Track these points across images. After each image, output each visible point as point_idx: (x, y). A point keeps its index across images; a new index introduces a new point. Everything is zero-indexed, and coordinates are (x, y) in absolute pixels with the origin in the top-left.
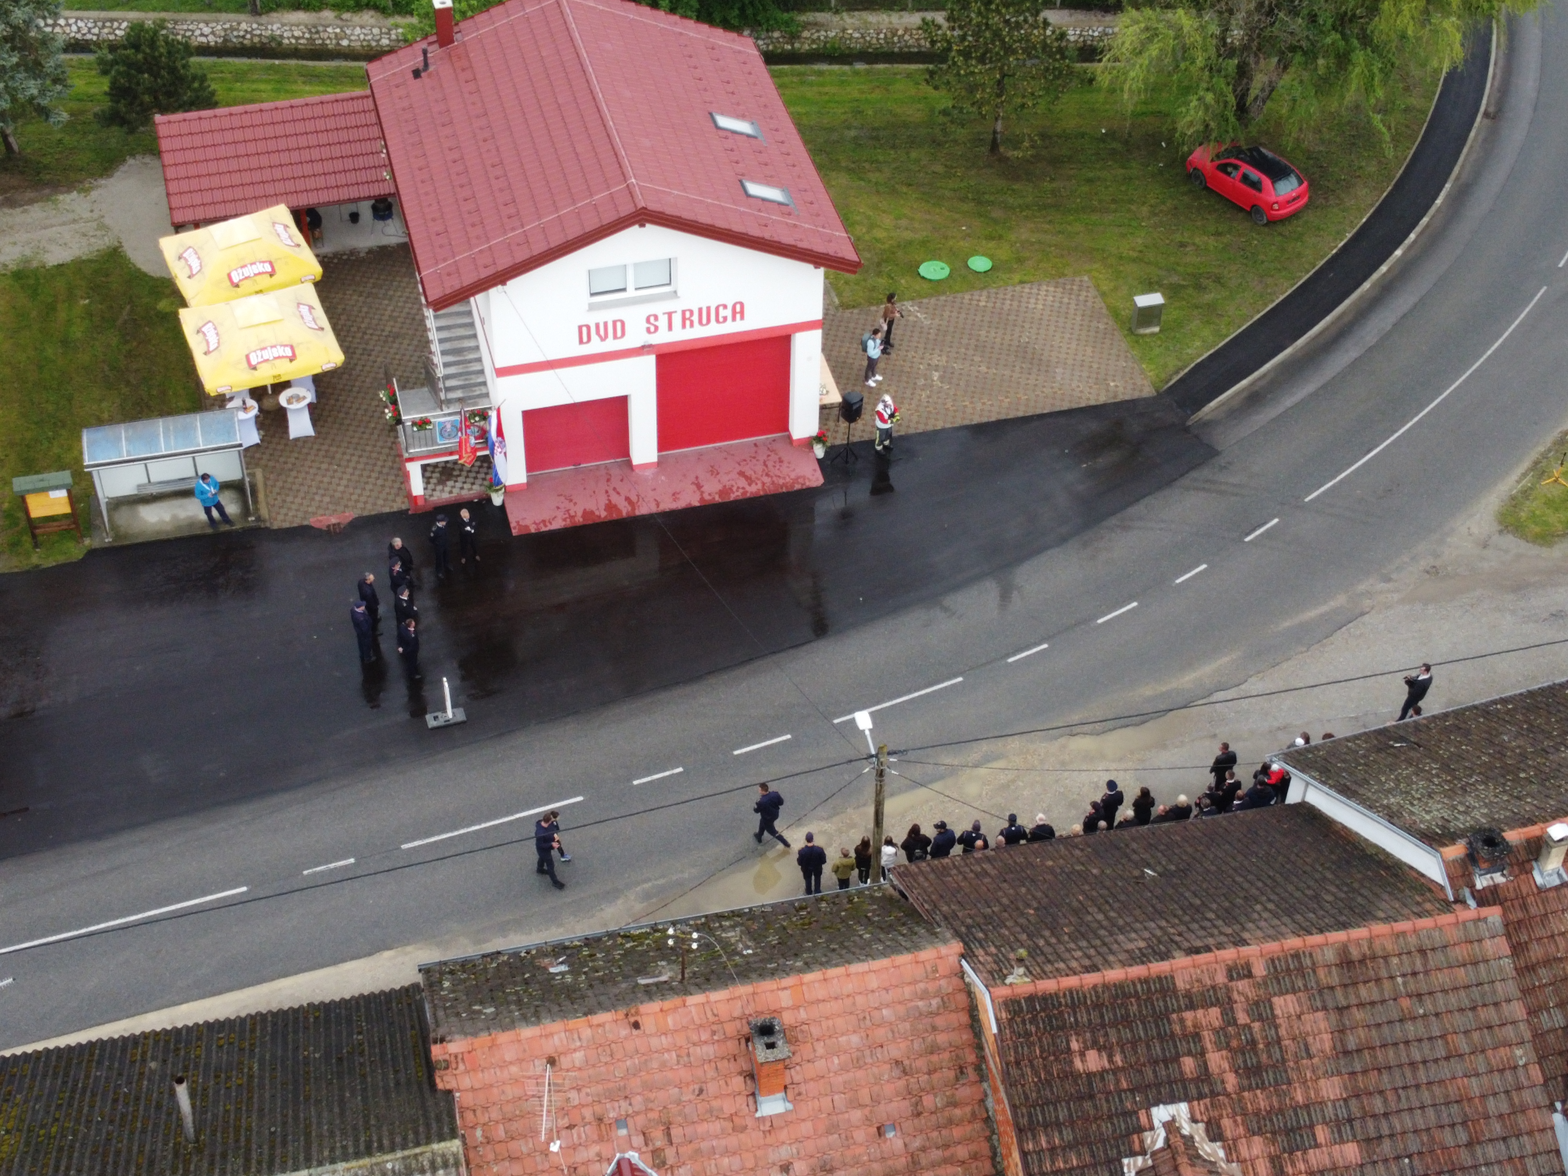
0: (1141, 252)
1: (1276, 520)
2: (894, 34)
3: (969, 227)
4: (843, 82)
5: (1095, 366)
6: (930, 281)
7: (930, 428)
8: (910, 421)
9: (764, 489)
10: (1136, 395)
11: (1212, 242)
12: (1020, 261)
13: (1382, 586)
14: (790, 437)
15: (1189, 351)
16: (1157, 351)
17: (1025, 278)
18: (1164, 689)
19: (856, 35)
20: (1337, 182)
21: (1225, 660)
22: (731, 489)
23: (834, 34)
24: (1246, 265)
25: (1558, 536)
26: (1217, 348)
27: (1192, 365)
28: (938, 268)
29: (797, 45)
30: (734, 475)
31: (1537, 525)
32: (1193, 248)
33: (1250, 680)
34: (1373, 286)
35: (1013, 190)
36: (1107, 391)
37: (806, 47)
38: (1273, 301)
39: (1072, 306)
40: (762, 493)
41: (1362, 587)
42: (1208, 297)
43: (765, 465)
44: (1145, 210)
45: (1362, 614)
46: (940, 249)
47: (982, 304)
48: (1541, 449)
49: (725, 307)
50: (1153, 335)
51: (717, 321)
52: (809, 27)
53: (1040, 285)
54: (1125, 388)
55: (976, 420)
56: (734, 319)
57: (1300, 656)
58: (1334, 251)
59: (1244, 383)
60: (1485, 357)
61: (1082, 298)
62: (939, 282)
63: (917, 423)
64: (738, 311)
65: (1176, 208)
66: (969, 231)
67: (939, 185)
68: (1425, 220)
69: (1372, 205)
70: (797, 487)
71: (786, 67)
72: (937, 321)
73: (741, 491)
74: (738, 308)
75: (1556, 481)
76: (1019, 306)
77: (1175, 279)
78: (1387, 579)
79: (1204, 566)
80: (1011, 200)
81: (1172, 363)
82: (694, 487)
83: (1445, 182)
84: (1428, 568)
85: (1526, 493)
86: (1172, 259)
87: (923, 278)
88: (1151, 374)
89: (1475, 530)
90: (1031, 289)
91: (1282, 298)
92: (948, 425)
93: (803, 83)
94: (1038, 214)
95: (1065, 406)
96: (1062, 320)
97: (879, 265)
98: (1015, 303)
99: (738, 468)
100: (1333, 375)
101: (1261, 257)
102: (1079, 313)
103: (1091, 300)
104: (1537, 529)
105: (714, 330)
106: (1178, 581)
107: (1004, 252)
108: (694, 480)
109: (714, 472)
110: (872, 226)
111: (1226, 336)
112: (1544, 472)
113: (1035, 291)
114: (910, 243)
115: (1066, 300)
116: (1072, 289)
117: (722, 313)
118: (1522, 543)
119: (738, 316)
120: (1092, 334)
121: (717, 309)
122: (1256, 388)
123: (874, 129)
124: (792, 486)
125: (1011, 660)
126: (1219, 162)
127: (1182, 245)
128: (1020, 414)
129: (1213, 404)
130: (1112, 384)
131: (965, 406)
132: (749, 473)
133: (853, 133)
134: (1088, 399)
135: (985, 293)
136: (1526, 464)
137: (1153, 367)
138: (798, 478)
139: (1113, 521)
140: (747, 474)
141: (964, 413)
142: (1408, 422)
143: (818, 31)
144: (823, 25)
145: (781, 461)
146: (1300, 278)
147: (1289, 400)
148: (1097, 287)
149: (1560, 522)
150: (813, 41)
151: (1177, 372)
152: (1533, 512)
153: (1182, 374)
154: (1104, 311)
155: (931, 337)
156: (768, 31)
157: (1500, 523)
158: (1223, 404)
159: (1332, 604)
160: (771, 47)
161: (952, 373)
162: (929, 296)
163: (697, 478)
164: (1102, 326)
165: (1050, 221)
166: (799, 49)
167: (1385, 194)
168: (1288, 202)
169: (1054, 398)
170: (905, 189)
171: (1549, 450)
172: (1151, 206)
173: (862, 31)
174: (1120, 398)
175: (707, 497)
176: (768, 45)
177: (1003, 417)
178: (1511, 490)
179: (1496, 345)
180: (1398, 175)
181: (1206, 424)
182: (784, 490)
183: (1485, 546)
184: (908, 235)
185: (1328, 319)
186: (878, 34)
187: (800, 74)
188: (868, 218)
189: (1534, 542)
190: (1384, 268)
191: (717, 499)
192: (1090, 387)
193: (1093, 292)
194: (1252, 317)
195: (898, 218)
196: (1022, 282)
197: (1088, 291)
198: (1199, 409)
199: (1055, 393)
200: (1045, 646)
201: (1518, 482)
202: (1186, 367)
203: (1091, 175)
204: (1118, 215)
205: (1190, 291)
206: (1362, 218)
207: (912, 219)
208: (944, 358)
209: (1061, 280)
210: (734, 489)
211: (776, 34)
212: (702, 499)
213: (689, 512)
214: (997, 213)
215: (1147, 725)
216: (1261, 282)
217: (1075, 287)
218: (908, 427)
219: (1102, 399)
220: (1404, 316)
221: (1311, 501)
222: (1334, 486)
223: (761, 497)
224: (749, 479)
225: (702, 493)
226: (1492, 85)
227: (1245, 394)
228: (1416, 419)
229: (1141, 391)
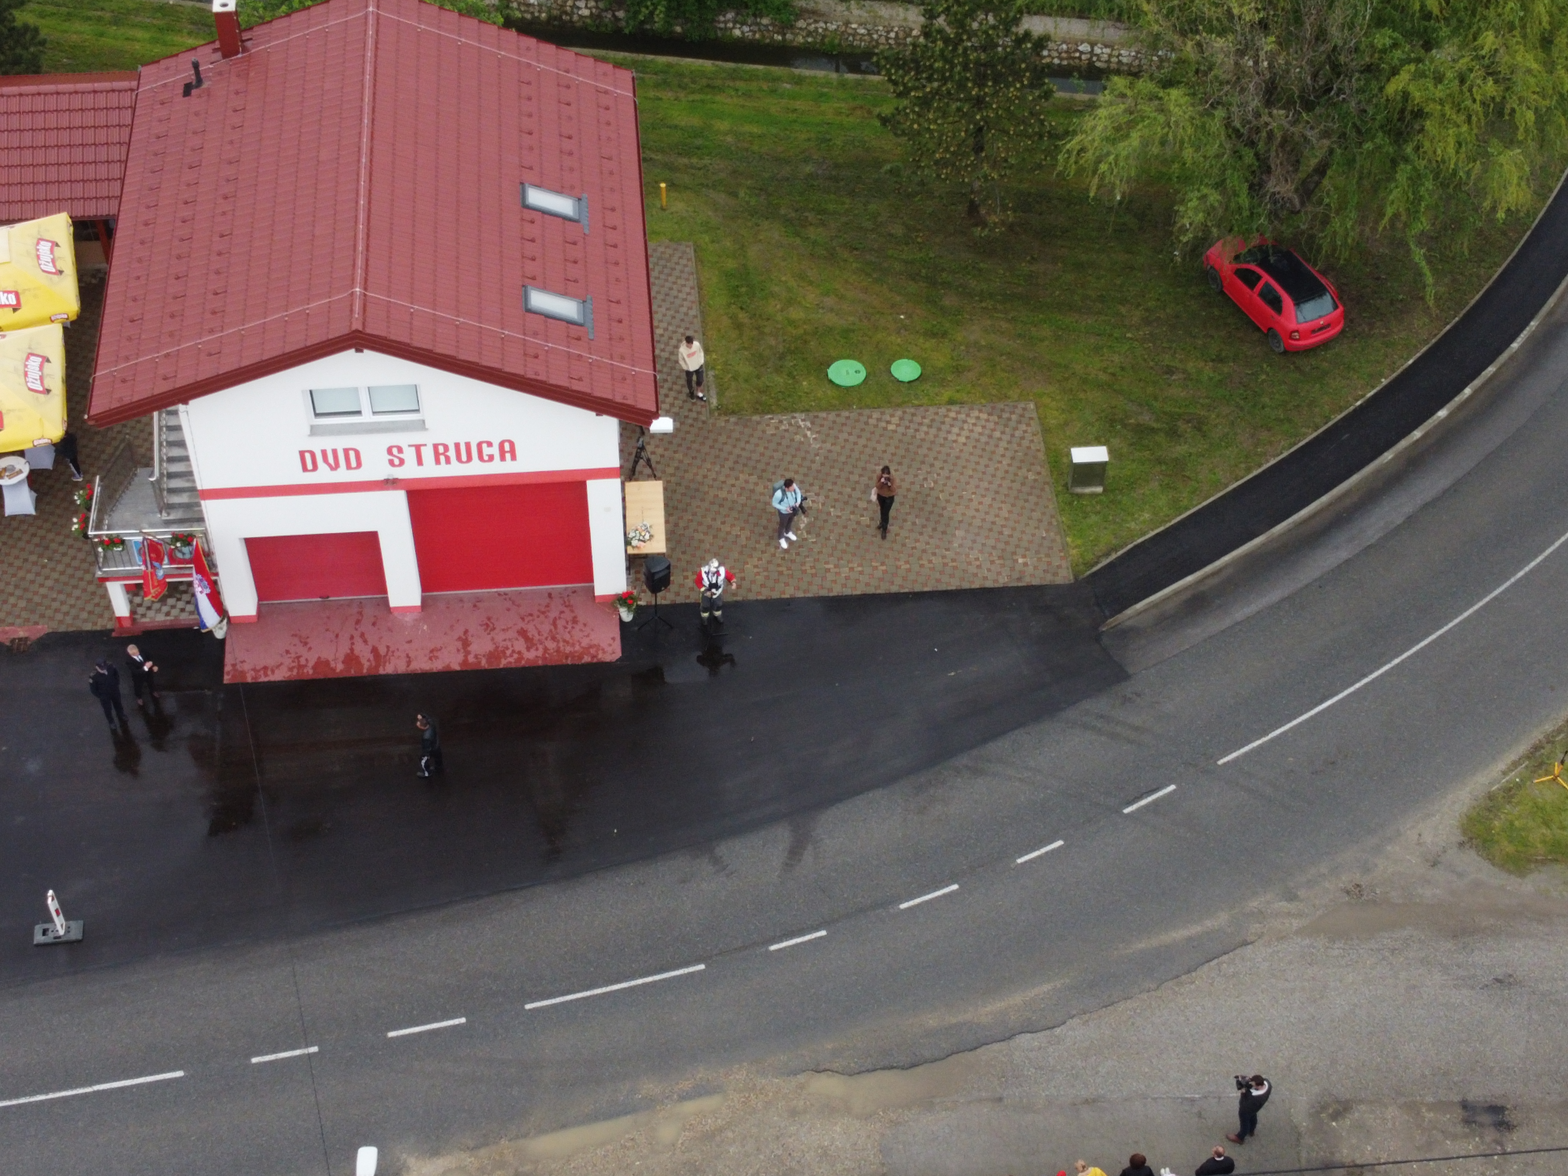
0: (1113, 375)
1: (1172, 787)
2: (908, 35)
3: (909, 316)
4: (822, 95)
5: (1007, 532)
6: (838, 386)
7: (775, 595)
8: (753, 582)
9: (544, 658)
10: (1048, 579)
11: (1208, 371)
12: (958, 370)
13: (1283, 905)
14: (592, 589)
15: (1132, 525)
16: (1094, 519)
17: (958, 396)
18: (954, 1021)
19: (862, 31)
20: (1392, 303)
21: (1046, 987)
22: (504, 652)
23: (834, 27)
24: (1242, 409)
25: (1536, 861)
26: (1168, 525)
27: (1130, 546)
28: (852, 372)
29: (789, 36)
30: (512, 634)
31: (1510, 842)
32: (1181, 376)
33: (1070, 1022)
34: (1396, 457)
35: (980, 270)
36: (1012, 569)
37: (800, 39)
38: (1260, 466)
39: (1003, 444)
40: (540, 663)
41: (1253, 904)
42: (1180, 450)
43: (554, 624)
44: (1137, 315)
45: (1245, 943)
46: (864, 343)
47: (891, 427)
48: (1549, 727)
49: (490, 444)
50: (1094, 495)
51: (481, 458)
52: (807, 15)
53: (972, 409)
54: (1035, 568)
55: (837, 590)
56: (503, 458)
57: (1145, 996)
58: (1359, 403)
59: (1190, 579)
60: (1513, 580)
61: (1018, 433)
62: (848, 389)
63: (762, 586)
64: (508, 450)
65: (1177, 317)
66: (908, 322)
67: (890, 252)
68: (1491, 370)
69: (1426, 342)
70: (587, 659)
71: (761, 67)
72: (828, 446)
73: (516, 656)
74: (507, 447)
75: (1554, 779)
76: (936, 436)
77: (1146, 418)
78: (1292, 897)
79: (1060, 843)
80: (973, 283)
81: (1106, 538)
82: (459, 644)
83: (1532, 318)
84: (1350, 887)
85: (1509, 792)
86: (1150, 390)
87: (831, 382)
88: (1074, 552)
89: (1428, 838)
90: (958, 413)
91: (1273, 462)
92: (800, 594)
93: (773, 91)
94: (999, 307)
95: (953, 584)
96: (984, 461)
97: (782, 357)
98: (933, 431)
99: (521, 625)
100: (1305, 582)
101: (1266, 400)
102: (1009, 454)
103: (1028, 436)
104: (1510, 849)
105: (476, 469)
106: (1019, 861)
107: (941, 359)
108: (462, 634)
109: (488, 626)
110: (791, 302)
111: (1187, 509)
112: (1541, 764)
113: (962, 416)
114: (831, 329)
115: (997, 434)
116: (1009, 419)
117: (486, 451)
118: (1486, 865)
119: (508, 456)
120: (1016, 486)
121: (479, 445)
122: (1202, 588)
123: (837, 166)
124: (581, 658)
125: (773, 948)
126: (1239, 266)
127: (1170, 371)
128: (894, 589)
129: (1140, 606)
130: (1021, 561)
131: (828, 570)
132: (532, 632)
133: (808, 169)
134: (985, 578)
135: (899, 413)
136: (1523, 748)
137: (1079, 542)
138: (591, 647)
139: (963, 760)
140: (530, 635)
141: (824, 578)
142: (1385, 664)
143: (816, 22)
144: (823, 15)
145: (575, 621)
146: (1305, 435)
147: (1242, 611)
148: (1042, 420)
149: (1544, 842)
150: (809, 34)
151: (1107, 555)
152: (1512, 823)
153: (1114, 556)
154: (1041, 456)
155: (815, 466)
156: (755, 15)
157: (1464, 832)
158: (1155, 605)
159: (1209, 924)
160: (757, 36)
161: (826, 521)
162: (829, 408)
163: (466, 632)
164: (1031, 476)
165: (1014, 319)
166: (792, 41)
167: (1448, 327)
168: (1313, 331)
169: (942, 573)
170: (846, 255)
171: (1559, 731)
172: (1147, 310)
173: (869, 27)
174: (1027, 581)
175: (471, 659)
176: (754, 32)
177: (871, 590)
178: (1491, 784)
179: (1533, 564)
180: (1473, 302)
181: (1125, 634)
182: (569, 662)
183: (1434, 864)
184: (831, 319)
185: (1325, 499)
186: (888, 32)
187: (777, 79)
188: (789, 290)
189: (1502, 867)
190: (1417, 434)
191: (484, 664)
192: (992, 562)
193: (1035, 426)
194: (1226, 486)
195: (827, 294)
196: (951, 402)
197: (1028, 425)
198: (1120, 611)
199: (945, 565)
200: (823, 933)
201: (1505, 773)
202: (1122, 547)
203: (1084, 258)
204: (1103, 318)
205: (1160, 438)
206: (1409, 358)
207: (842, 297)
208: (821, 499)
209: (1001, 405)
210: (508, 652)
211: (765, 21)
212: (465, 662)
213: (446, 677)
214: (950, 301)
215: (919, 1070)
216: (1252, 436)
217: (1014, 417)
218: (750, 590)
219: (1003, 580)
220: (1426, 506)
221: (1225, 764)
222: (1261, 747)
223: (539, 667)
224: (530, 643)
225: (467, 653)
227: (1184, 597)
228: (1397, 661)
229: (1055, 574)
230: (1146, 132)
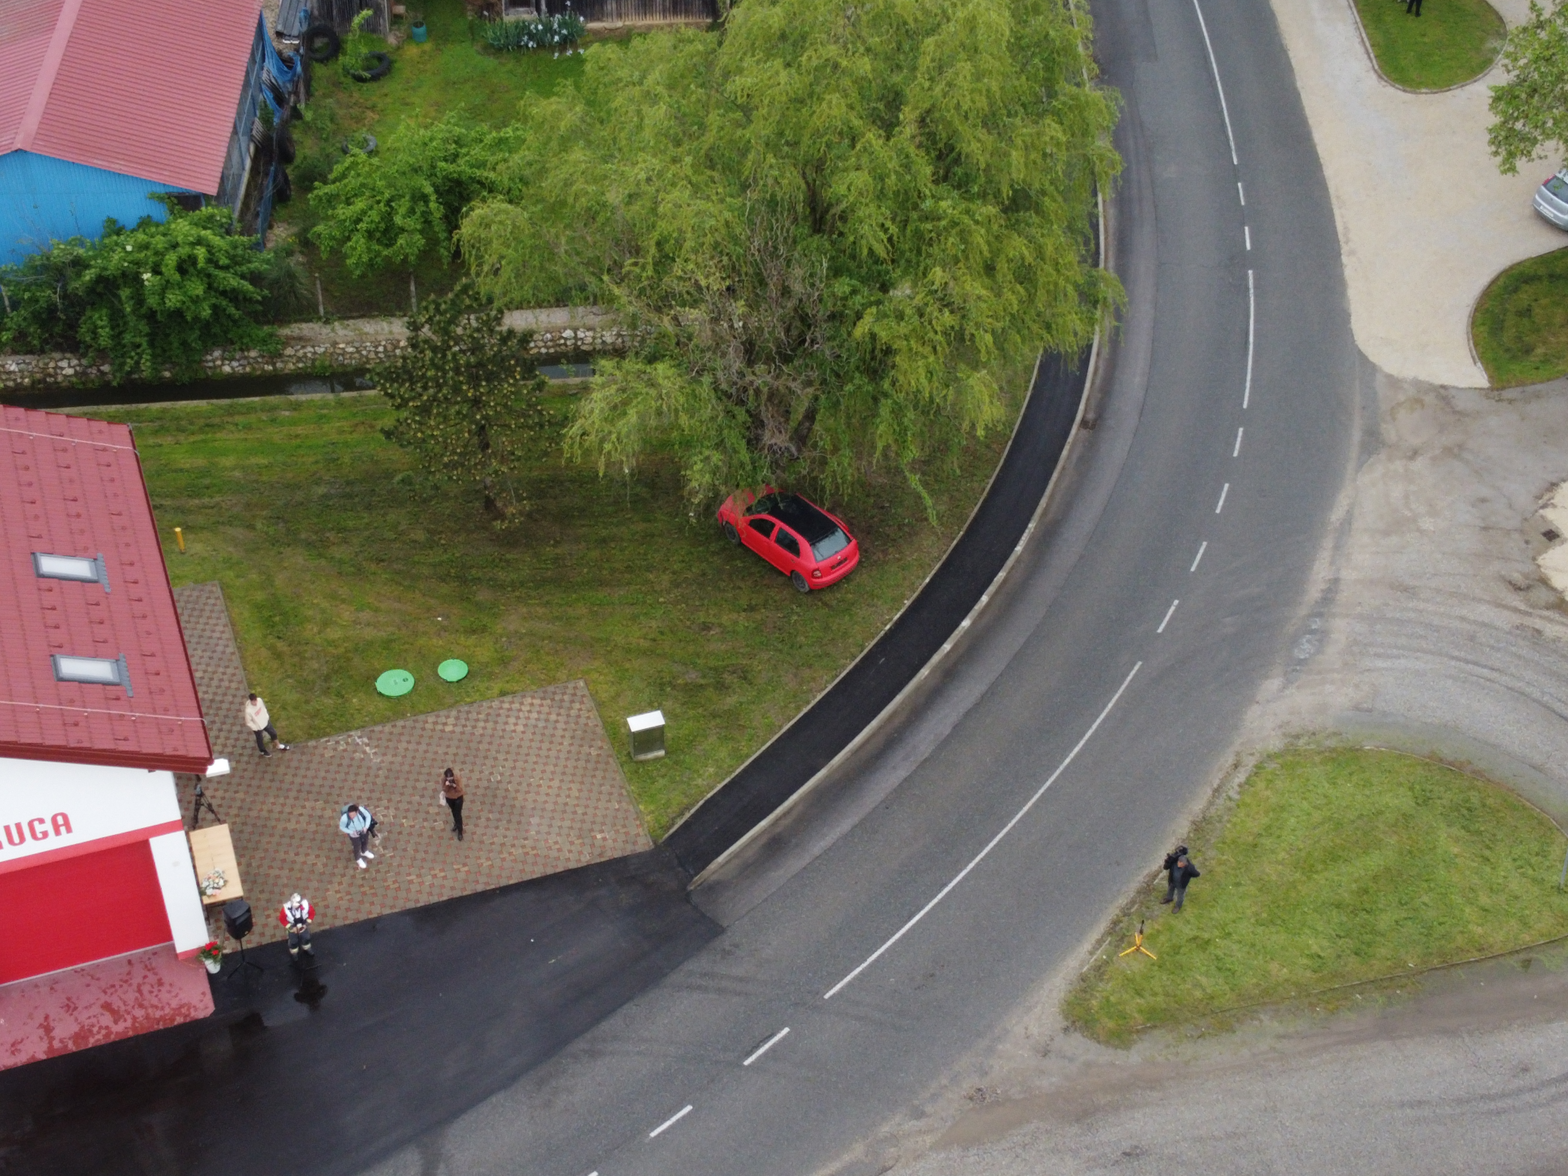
0: (654, 640)
1: (786, 1030)
2: (396, 347)
3: (446, 617)
4: (322, 417)
5: (580, 811)
6: (389, 698)
7: (362, 917)
8: (338, 908)
9: (134, 1027)
10: (629, 850)
11: (743, 621)
12: (504, 662)
13: (912, 1125)
14: (173, 948)
15: (699, 781)
16: (662, 782)
17: (508, 687)
19: (350, 349)
20: (900, 528)
22: (90, 1031)
23: (322, 350)
24: (781, 651)
25: (1138, 1031)
26: (733, 775)
27: (701, 803)
28: (399, 680)
29: (279, 365)
30: (96, 1010)
31: (1110, 1018)
32: (718, 630)
34: (932, 672)
35: (507, 561)
36: (593, 846)
37: (291, 366)
38: (808, 703)
39: (560, 726)
40: (131, 1033)
41: (885, 1129)
42: (731, 701)
43: (139, 991)
44: (666, 578)
45: (885, 1170)
46: (406, 651)
47: (448, 728)
48: (1122, 901)
49: (41, 821)
50: (657, 759)
51: (34, 836)
52: (293, 342)
53: (524, 696)
54: (615, 841)
55: (424, 900)
56: (57, 832)
58: (888, 627)
59: (763, 823)
60: (1061, 768)
61: (573, 713)
62: (399, 698)
63: (348, 909)
64: (62, 823)
65: (704, 574)
66: (446, 623)
67: (416, 558)
68: (1002, 575)
69: (938, 559)
70: (179, 1020)
71: (256, 399)
72: (389, 758)
73: (103, 1032)
74: (60, 820)
75: (1138, 950)
76: (495, 729)
77: (693, 676)
78: (918, 1114)
79: (689, 1108)
80: (501, 575)
81: (677, 799)
82: (41, 1032)
83: (1028, 520)
84: (972, 1092)
85: (1099, 970)
86: (691, 648)
87: (380, 694)
88: (649, 818)
89: (1034, 1030)
90: (512, 702)
91: (819, 697)
92: (387, 911)
93: (273, 421)
94: (533, 593)
95: (537, 872)
96: (545, 745)
97: (327, 678)
98: (490, 725)
99: (104, 998)
100: (873, 806)
101: (801, 639)
102: (568, 734)
103: (584, 714)
104: (1111, 1024)
105: (31, 848)
106: (653, 1134)
107: (485, 652)
108: (42, 1020)
109: (70, 1007)
110: (326, 624)
111: (748, 756)
112: (1122, 940)
113: (516, 706)
114: (370, 644)
115: (553, 717)
116: (562, 701)
118: (1093, 1046)
119: (63, 829)
120: (582, 763)
122: (778, 830)
123: (348, 483)
124: (173, 1019)
126: (752, 518)
127: (706, 627)
128: (480, 888)
129: (721, 859)
130: (599, 836)
131: (411, 882)
132: (117, 1004)
133: (321, 490)
134: (568, 860)
135: (454, 713)
136: (1102, 926)
137: (652, 807)
138: (182, 1006)
139: (580, 1045)
140: (115, 1007)
141: (408, 890)
142: (961, 870)
143: (303, 347)
144: (310, 340)
145: (160, 983)
146: (844, 667)
147: (819, 845)
148: (594, 696)
149: (1140, 1011)
150: (299, 360)
151: (682, 814)
152: (1108, 1000)
153: (687, 815)
154: (600, 730)
155: (379, 781)
156: (242, 350)
157: (1066, 1018)
158: (736, 855)
159: (846, 1157)
160: (248, 369)
161: (400, 833)
162: (385, 720)
163: (47, 1018)
164: (594, 752)
165: (548, 602)
166: (282, 369)
167: (955, 542)
168: (832, 567)
169: (524, 862)
170: (373, 567)
171: (1133, 902)
172: (674, 573)
173: (357, 344)
174: (609, 855)
175: (56, 1044)
176: (244, 366)
177: (457, 894)
178: (1082, 966)
179: (1076, 750)
180: (973, 515)
181: (713, 889)
182: (161, 1027)
183: (1045, 1054)
184: (369, 633)
185: (874, 723)
186: (376, 347)
187: (273, 408)
188: (323, 611)
189: (1107, 1043)
190: (947, 647)
191: (72, 1047)
192: (572, 843)
193: (589, 703)
194: (781, 727)
195: (360, 609)
196: (503, 694)
197: (582, 703)
198: (703, 868)
199: (527, 854)
201: (1091, 953)
202: (693, 805)
203: (604, 533)
204: (633, 587)
205: (710, 692)
206: (924, 578)
207: (377, 610)
208: (392, 812)
209: (551, 689)
210: (95, 1030)
211: (253, 354)
212: (51, 1047)
213: (33, 1068)
214: (483, 595)
216: (796, 675)
217: (566, 698)
218: (335, 917)
219: (586, 859)
220: (968, 714)
221: (831, 997)
222: (862, 973)
223: (130, 1039)
224: (117, 1016)
225: (51, 1039)
226: (1093, 383)
227: (764, 840)
228: (971, 865)
229: (635, 843)
230: (641, 407)
